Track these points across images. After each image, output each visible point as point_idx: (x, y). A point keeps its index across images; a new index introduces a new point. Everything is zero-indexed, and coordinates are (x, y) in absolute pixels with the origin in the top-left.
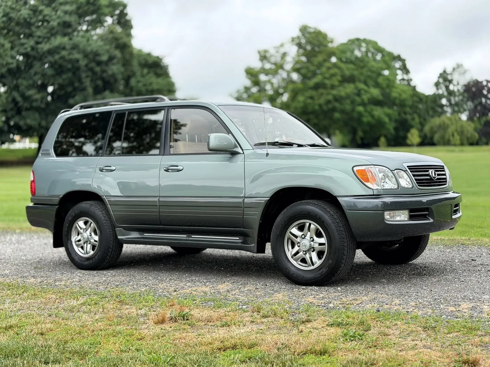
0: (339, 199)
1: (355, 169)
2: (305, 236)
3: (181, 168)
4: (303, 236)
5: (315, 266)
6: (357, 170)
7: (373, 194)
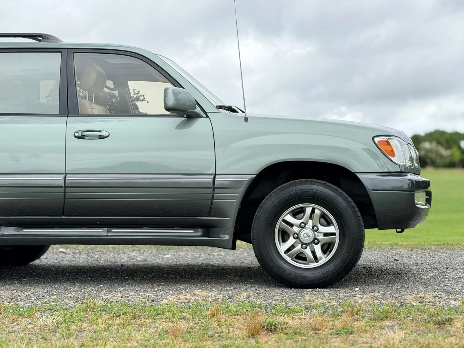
0: (359, 176)
1: (376, 140)
2: (305, 225)
3: (107, 134)
4: (303, 225)
5: (320, 262)
6: (379, 142)
7: (399, 171)
